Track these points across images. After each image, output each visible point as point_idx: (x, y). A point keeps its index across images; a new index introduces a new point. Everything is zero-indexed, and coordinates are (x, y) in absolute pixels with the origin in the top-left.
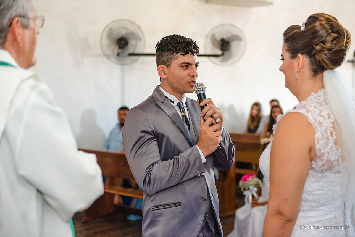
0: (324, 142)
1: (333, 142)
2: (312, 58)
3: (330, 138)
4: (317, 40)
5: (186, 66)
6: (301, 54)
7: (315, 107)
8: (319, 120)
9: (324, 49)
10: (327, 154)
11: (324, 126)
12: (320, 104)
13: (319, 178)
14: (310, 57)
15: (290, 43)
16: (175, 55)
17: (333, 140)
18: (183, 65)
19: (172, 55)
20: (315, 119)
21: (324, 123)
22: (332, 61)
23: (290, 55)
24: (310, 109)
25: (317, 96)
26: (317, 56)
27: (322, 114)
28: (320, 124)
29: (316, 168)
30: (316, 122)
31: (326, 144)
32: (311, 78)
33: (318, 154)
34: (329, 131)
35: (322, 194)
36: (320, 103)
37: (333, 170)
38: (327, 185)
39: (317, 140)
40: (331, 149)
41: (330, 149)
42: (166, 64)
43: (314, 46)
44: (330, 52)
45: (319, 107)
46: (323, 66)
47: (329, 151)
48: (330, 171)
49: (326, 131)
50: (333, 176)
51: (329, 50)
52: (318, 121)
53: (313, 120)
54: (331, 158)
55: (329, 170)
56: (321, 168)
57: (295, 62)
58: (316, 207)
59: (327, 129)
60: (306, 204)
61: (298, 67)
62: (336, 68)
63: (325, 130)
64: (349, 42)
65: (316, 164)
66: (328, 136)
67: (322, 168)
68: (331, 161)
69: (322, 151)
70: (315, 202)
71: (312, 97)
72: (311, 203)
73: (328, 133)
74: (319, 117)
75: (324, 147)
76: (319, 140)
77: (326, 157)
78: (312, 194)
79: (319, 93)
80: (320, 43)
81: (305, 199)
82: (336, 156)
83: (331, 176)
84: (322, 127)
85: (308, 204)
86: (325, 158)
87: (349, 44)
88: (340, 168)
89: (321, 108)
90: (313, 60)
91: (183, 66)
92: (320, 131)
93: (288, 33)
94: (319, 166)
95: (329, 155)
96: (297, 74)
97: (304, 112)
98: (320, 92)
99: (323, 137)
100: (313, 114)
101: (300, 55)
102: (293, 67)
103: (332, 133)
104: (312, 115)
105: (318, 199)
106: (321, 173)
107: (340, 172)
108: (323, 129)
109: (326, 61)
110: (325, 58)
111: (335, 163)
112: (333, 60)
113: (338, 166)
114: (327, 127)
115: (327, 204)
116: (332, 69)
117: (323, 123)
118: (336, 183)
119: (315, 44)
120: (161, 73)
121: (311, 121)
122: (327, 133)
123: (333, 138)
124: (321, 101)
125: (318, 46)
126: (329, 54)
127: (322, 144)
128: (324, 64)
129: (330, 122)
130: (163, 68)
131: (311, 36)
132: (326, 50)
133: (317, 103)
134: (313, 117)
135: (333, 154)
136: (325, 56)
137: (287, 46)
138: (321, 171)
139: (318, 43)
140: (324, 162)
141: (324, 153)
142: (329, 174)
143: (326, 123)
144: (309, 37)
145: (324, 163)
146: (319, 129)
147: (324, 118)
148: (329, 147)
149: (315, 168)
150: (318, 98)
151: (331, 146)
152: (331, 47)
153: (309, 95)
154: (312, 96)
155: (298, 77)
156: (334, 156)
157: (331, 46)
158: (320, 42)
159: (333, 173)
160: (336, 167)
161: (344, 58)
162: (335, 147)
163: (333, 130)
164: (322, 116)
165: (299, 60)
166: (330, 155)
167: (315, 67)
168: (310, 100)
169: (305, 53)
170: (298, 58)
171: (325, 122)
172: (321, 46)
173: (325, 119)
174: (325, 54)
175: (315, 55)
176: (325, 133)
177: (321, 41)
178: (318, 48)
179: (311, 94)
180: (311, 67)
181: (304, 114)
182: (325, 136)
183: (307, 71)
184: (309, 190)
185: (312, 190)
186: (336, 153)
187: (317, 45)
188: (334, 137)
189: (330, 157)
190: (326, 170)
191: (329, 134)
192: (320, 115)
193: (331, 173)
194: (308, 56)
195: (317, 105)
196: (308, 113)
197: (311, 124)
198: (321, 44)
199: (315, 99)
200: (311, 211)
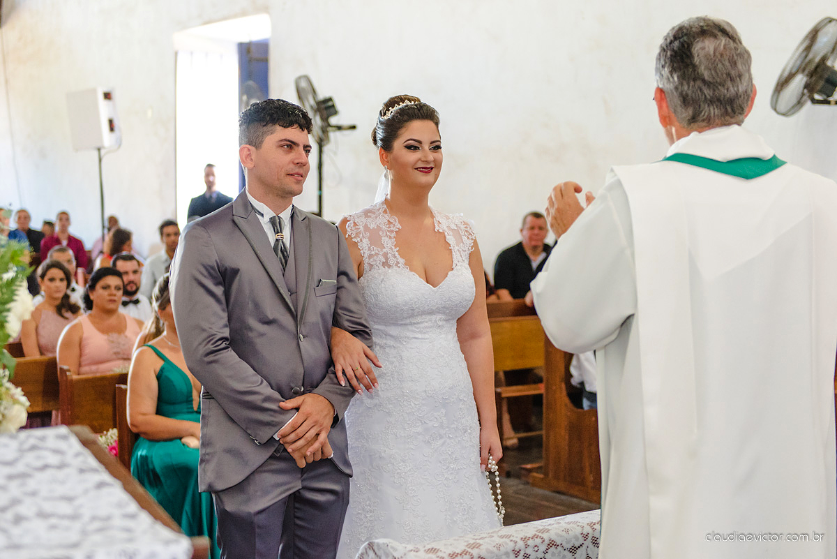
5: (288, 146)
16: (270, 127)
18: (283, 143)
19: (265, 129)
42: (254, 144)
91: (282, 146)
120: (246, 159)
130: (249, 150)
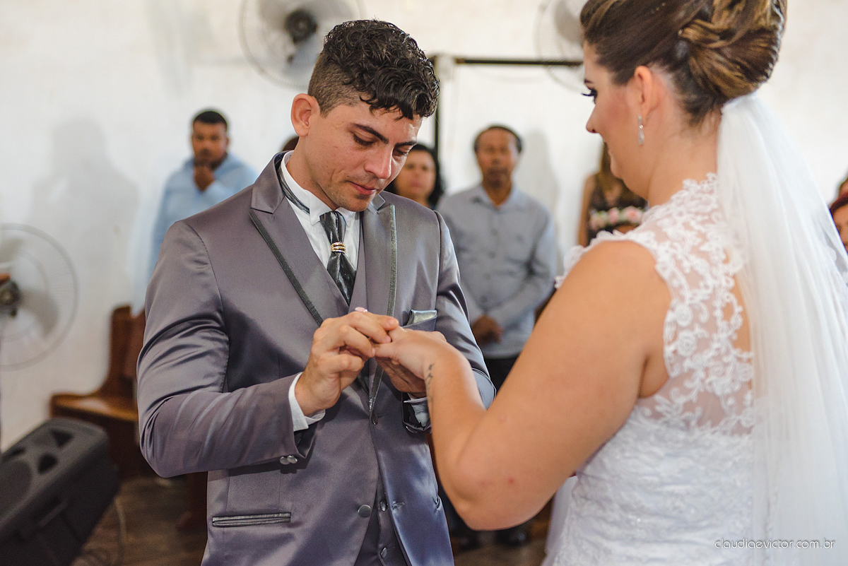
0: (696, 336)
1: (730, 338)
2: (679, 71)
3: (721, 324)
4: (681, 14)
6: (645, 64)
7: (687, 226)
8: (692, 268)
9: (712, 37)
10: (701, 374)
11: (706, 287)
12: (706, 218)
13: (679, 445)
14: (672, 70)
15: (604, 39)
17: (730, 333)
20: (678, 263)
21: (708, 275)
22: (743, 67)
23: (613, 74)
24: (670, 231)
25: (702, 192)
26: (693, 61)
27: (704, 248)
28: (694, 278)
29: (668, 416)
30: (679, 274)
31: (703, 344)
32: (683, 130)
33: (674, 374)
34: (718, 304)
35: (688, 494)
36: (704, 214)
37: (722, 423)
38: (702, 468)
39: (674, 329)
40: (718, 358)
41: (714, 358)
43: (680, 32)
44: (729, 40)
45: (697, 227)
46: (717, 88)
47: (711, 364)
48: (713, 426)
49: (708, 303)
50: (723, 441)
51: (726, 34)
52: (687, 271)
53: (672, 266)
54: (715, 384)
55: (709, 423)
56: (683, 413)
57: (631, 94)
58: (669, 530)
59: (713, 296)
60: (639, 520)
61: (644, 106)
62: (757, 87)
63: (706, 298)
64: (781, 4)
65: (667, 402)
66: (713, 319)
67: (687, 414)
68: (714, 394)
69: (688, 364)
70: (666, 516)
71: (685, 194)
72: (653, 520)
73: (715, 308)
74: (692, 257)
75: (695, 352)
76: (679, 328)
77: (697, 382)
78: (659, 493)
79: (708, 182)
80: (696, 17)
81: (635, 507)
82: (733, 381)
83: (717, 441)
84: (699, 287)
85: (646, 521)
86: (695, 385)
87: (783, 8)
88: (745, 419)
89: (703, 230)
90: (684, 74)
92: (687, 302)
93: (594, 12)
94: (677, 409)
95: (707, 376)
96: (641, 127)
97: (648, 242)
98: (713, 179)
99: (696, 320)
100: (675, 248)
101: (641, 70)
102: (627, 111)
103: (728, 311)
104: (672, 251)
105: (675, 508)
106: (682, 429)
107: (749, 431)
108: (702, 294)
109: (725, 71)
110: (718, 61)
111: (731, 401)
112: (745, 63)
113: (739, 413)
114: (714, 289)
115: (704, 523)
116: (746, 91)
117: (702, 278)
118: (735, 463)
119: (681, 25)
121: (664, 269)
122: (712, 309)
123: (729, 325)
124: (709, 209)
125: (692, 28)
126: (729, 46)
127: (687, 341)
128: (719, 82)
129: (727, 275)
130: (310, 104)
131: (663, 4)
132: (718, 37)
133: (697, 214)
134: (674, 256)
135: (724, 374)
136: (717, 56)
137: (598, 51)
138: (682, 424)
139: (688, 20)
140: (693, 396)
141: (691, 371)
142: (708, 436)
143: (715, 278)
144: (658, 9)
145: (691, 402)
146: (687, 294)
147: (709, 260)
148: (712, 353)
149: (665, 413)
150: (704, 199)
151: (718, 349)
152: (729, 24)
153: (680, 187)
154: (687, 189)
155: (642, 137)
156: (727, 380)
157: (728, 21)
158: (693, 15)
159: (725, 433)
160: (734, 416)
161: (775, 53)
162: (734, 352)
163: (733, 299)
164: (704, 255)
165: (643, 85)
166: (712, 378)
167: (694, 97)
168: (679, 201)
169: (655, 59)
170: (637, 80)
171: (711, 273)
172: (700, 28)
173: (712, 264)
174: (718, 50)
175: (685, 59)
176: (704, 307)
177: (696, 11)
178: (692, 33)
179: (682, 185)
180: (680, 97)
181: (647, 245)
182: (704, 318)
183: (672, 113)
184: (649, 479)
185: (656, 479)
186: (734, 372)
187: (687, 25)
188: (733, 321)
189: (710, 384)
190: (700, 422)
191: (718, 313)
192: (696, 251)
193: (717, 434)
194: (667, 67)
195: (693, 219)
196: (659, 244)
197: (662, 280)
198: (699, 21)
199: (692, 199)
200: (656, 542)
